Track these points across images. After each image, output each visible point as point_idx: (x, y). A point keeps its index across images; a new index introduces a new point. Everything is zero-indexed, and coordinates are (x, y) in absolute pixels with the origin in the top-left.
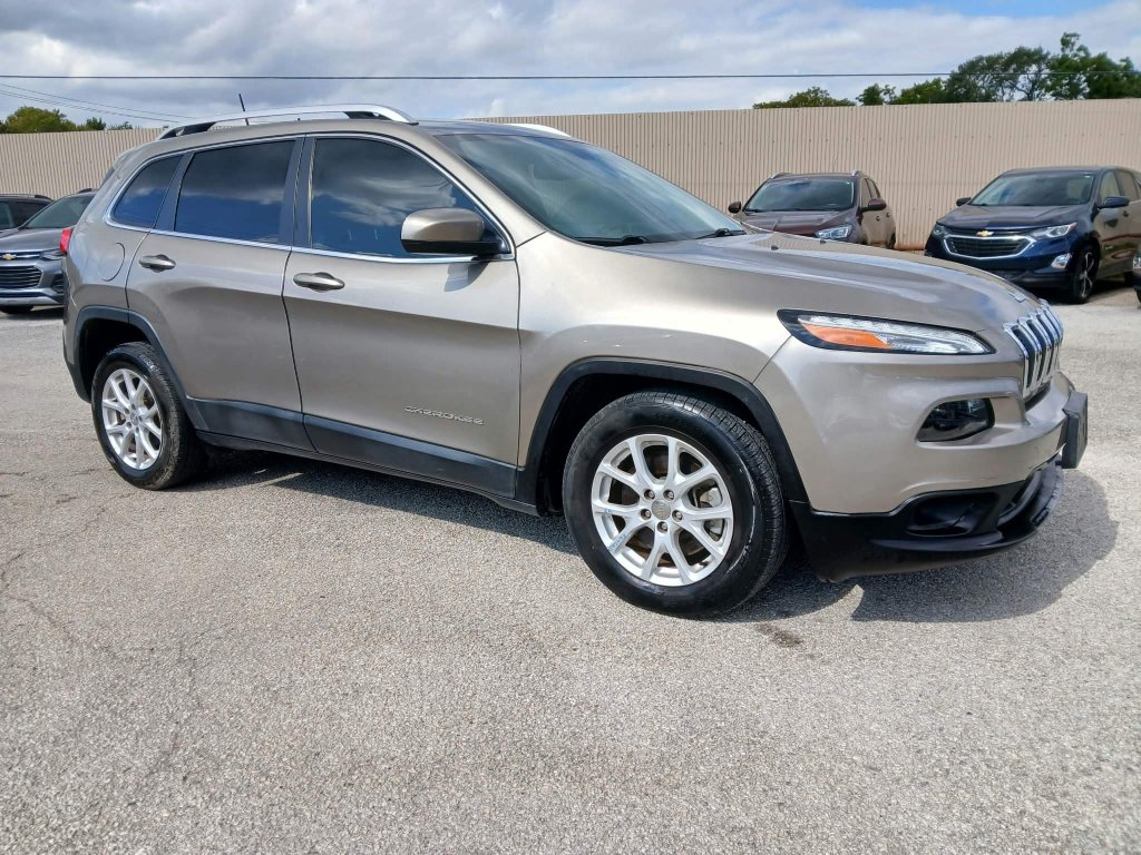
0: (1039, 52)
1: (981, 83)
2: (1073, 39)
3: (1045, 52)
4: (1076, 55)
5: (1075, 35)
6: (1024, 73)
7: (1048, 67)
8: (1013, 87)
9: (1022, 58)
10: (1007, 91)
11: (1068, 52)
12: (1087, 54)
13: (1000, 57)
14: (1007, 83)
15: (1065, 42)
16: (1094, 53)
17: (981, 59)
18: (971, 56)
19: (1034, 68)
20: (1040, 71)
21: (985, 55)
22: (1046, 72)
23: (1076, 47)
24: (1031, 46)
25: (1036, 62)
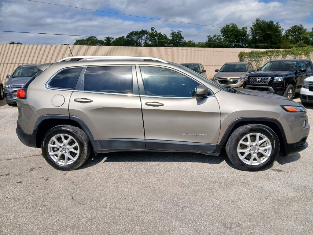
0: (147, 31)
1: (134, 38)
2: (154, 29)
3: (148, 31)
4: (155, 33)
5: (154, 28)
6: (144, 36)
7: (149, 35)
8: (142, 39)
9: (143, 32)
10: (140, 40)
11: (153, 32)
12: (157, 32)
13: (138, 32)
14: (140, 38)
15: (152, 29)
16: (158, 32)
17: (134, 32)
18: (131, 31)
19: (146, 35)
20: (147, 36)
21: (135, 31)
22: (148, 36)
23: (154, 31)
24: (145, 30)
25: (146, 34)
